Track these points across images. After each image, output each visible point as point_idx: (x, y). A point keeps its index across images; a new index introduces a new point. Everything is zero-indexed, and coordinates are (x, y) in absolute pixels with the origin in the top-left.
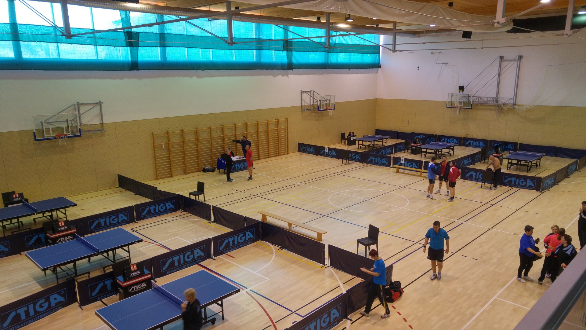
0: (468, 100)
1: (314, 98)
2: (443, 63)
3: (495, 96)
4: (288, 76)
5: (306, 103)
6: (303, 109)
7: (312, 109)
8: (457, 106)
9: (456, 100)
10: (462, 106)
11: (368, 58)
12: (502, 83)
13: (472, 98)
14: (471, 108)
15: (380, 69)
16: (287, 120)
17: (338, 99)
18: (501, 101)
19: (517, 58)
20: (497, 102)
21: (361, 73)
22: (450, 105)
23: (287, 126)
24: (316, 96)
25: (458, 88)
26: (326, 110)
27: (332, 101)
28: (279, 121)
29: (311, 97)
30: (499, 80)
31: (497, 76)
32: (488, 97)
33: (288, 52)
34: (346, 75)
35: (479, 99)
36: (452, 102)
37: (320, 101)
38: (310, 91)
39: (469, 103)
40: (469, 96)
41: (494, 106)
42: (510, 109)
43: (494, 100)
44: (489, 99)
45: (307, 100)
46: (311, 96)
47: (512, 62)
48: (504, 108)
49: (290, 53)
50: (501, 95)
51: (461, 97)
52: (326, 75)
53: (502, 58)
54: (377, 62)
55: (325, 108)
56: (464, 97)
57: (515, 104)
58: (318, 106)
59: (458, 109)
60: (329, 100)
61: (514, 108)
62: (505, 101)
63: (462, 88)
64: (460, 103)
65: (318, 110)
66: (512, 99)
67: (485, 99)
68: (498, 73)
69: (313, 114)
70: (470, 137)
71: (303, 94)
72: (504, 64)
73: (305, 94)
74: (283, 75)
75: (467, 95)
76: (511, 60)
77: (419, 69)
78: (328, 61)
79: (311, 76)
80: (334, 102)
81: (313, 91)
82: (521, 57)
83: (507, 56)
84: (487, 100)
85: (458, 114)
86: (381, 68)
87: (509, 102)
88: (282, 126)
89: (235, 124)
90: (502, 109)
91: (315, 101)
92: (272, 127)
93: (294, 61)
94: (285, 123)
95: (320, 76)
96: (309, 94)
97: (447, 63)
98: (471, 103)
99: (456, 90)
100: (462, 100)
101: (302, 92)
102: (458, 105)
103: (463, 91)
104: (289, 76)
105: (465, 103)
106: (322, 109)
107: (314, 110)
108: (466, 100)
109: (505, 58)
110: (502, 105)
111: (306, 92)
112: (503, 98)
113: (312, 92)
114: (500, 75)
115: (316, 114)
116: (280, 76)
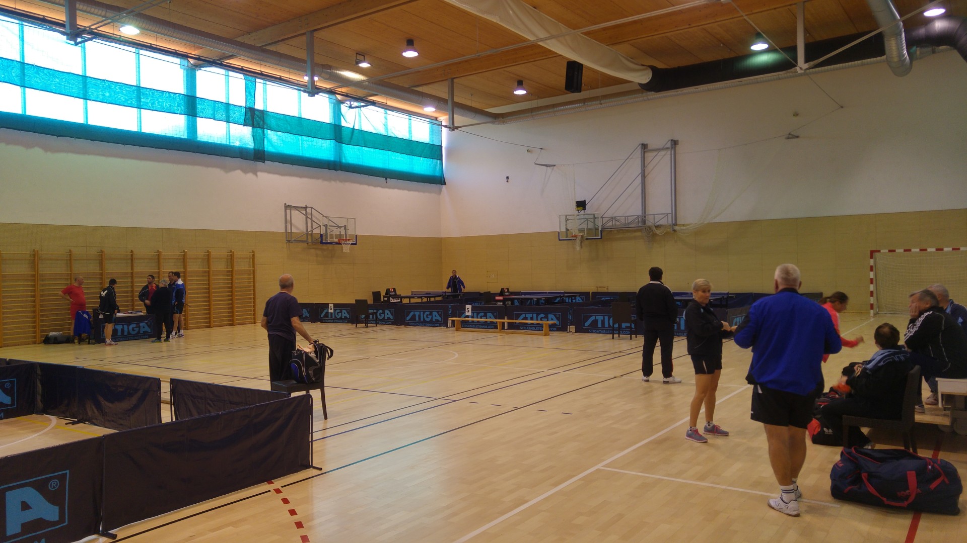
0: (595, 225)
1: (312, 221)
2: (546, 166)
3: (640, 213)
4: (256, 175)
5: (297, 228)
6: (289, 239)
7: (310, 240)
8: (576, 236)
9: (574, 227)
10: (586, 235)
11: (421, 166)
12: (650, 189)
13: (600, 219)
14: (601, 238)
15: (444, 186)
16: (253, 255)
17: (361, 229)
18: (650, 221)
19: (669, 145)
20: (644, 222)
21: (409, 190)
22: (566, 237)
23: (254, 267)
24: (316, 218)
25: (575, 204)
26: (337, 243)
27: (350, 232)
28: (235, 256)
29: (307, 217)
30: (645, 184)
31: (640, 178)
32: (628, 216)
33: (255, 129)
34: (379, 189)
35: (614, 220)
36: (567, 230)
37: (326, 226)
38: (306, 208)
39: (597, 229)
40: (596, 217)
41: (640, 230)
42: (667, 233)
43: (640, 220)
44: (631, 219)
45: (299, 223)
46: (306, 215)
47: (663, 153)
48: (657, 231)
49: (259, 130)
50: (651, 210)
51: (583, 221)
52: (338, 185)
53: (644, 146)
54: (437, 174)
55: (336, 240)
56: (587, 219)
57: (676, 224)
58: (321, 235)
59: (578, 241)
60: (345, 227)
61: (674, 231)
62: (657, 218)
63: (581, 205)
64: (581, 230)
65: (322, 243)
66: (670, 216)
67: (623, 220)
68: (642, 173)
69: (313, 251)
70: (604, 290)
71: (288, 212)
72: (649, 156)
73: (295, 212)
74: (245, 171)
75: (592, 216)
76: (659, 150)
77: (509, 180)
78: (340, 158)
79: (305, 180)
80: (355, 233)
81: (312, 208)
82: (675, 143)
83: (653, 143)
84: (627, 222)
85: (578, 248)
86: (445, 184)
87: (663, 222)
88: (241, 266)
89: (132, 251)
90: (655, 235)
91: (315, 225)
92: (219, 266)
93: (268, 148)
94: (249, 262)
95: (326, 183)
96: (304, 212)
97: (554, 166)
98: (600, 229)
99: (572, 209)
100: (584, 226)
101: (288, 207)
102: (577, 233)
103: (584, 209)
104: (259, 174)
105: (589, 230)
106: (329, 242)
107: (313, 242)
108: (591, 225)
109: (650, 147)
110: (654, 228)
111: (296, 208)
112: (654, 215)
113: (309, 210)
114: (645, 177)
115: (319, 252)
116: (238, 172)
